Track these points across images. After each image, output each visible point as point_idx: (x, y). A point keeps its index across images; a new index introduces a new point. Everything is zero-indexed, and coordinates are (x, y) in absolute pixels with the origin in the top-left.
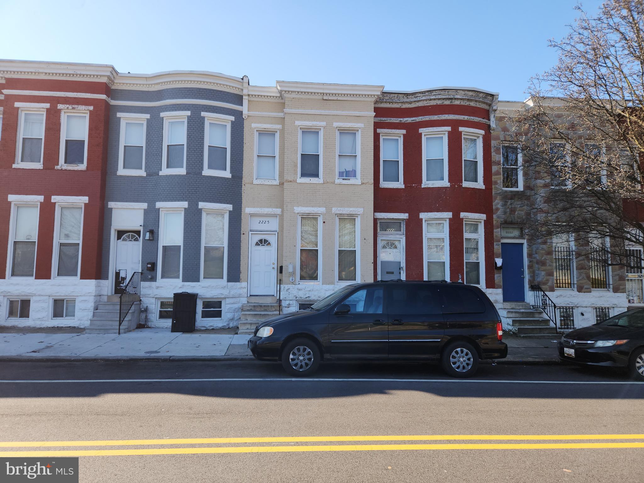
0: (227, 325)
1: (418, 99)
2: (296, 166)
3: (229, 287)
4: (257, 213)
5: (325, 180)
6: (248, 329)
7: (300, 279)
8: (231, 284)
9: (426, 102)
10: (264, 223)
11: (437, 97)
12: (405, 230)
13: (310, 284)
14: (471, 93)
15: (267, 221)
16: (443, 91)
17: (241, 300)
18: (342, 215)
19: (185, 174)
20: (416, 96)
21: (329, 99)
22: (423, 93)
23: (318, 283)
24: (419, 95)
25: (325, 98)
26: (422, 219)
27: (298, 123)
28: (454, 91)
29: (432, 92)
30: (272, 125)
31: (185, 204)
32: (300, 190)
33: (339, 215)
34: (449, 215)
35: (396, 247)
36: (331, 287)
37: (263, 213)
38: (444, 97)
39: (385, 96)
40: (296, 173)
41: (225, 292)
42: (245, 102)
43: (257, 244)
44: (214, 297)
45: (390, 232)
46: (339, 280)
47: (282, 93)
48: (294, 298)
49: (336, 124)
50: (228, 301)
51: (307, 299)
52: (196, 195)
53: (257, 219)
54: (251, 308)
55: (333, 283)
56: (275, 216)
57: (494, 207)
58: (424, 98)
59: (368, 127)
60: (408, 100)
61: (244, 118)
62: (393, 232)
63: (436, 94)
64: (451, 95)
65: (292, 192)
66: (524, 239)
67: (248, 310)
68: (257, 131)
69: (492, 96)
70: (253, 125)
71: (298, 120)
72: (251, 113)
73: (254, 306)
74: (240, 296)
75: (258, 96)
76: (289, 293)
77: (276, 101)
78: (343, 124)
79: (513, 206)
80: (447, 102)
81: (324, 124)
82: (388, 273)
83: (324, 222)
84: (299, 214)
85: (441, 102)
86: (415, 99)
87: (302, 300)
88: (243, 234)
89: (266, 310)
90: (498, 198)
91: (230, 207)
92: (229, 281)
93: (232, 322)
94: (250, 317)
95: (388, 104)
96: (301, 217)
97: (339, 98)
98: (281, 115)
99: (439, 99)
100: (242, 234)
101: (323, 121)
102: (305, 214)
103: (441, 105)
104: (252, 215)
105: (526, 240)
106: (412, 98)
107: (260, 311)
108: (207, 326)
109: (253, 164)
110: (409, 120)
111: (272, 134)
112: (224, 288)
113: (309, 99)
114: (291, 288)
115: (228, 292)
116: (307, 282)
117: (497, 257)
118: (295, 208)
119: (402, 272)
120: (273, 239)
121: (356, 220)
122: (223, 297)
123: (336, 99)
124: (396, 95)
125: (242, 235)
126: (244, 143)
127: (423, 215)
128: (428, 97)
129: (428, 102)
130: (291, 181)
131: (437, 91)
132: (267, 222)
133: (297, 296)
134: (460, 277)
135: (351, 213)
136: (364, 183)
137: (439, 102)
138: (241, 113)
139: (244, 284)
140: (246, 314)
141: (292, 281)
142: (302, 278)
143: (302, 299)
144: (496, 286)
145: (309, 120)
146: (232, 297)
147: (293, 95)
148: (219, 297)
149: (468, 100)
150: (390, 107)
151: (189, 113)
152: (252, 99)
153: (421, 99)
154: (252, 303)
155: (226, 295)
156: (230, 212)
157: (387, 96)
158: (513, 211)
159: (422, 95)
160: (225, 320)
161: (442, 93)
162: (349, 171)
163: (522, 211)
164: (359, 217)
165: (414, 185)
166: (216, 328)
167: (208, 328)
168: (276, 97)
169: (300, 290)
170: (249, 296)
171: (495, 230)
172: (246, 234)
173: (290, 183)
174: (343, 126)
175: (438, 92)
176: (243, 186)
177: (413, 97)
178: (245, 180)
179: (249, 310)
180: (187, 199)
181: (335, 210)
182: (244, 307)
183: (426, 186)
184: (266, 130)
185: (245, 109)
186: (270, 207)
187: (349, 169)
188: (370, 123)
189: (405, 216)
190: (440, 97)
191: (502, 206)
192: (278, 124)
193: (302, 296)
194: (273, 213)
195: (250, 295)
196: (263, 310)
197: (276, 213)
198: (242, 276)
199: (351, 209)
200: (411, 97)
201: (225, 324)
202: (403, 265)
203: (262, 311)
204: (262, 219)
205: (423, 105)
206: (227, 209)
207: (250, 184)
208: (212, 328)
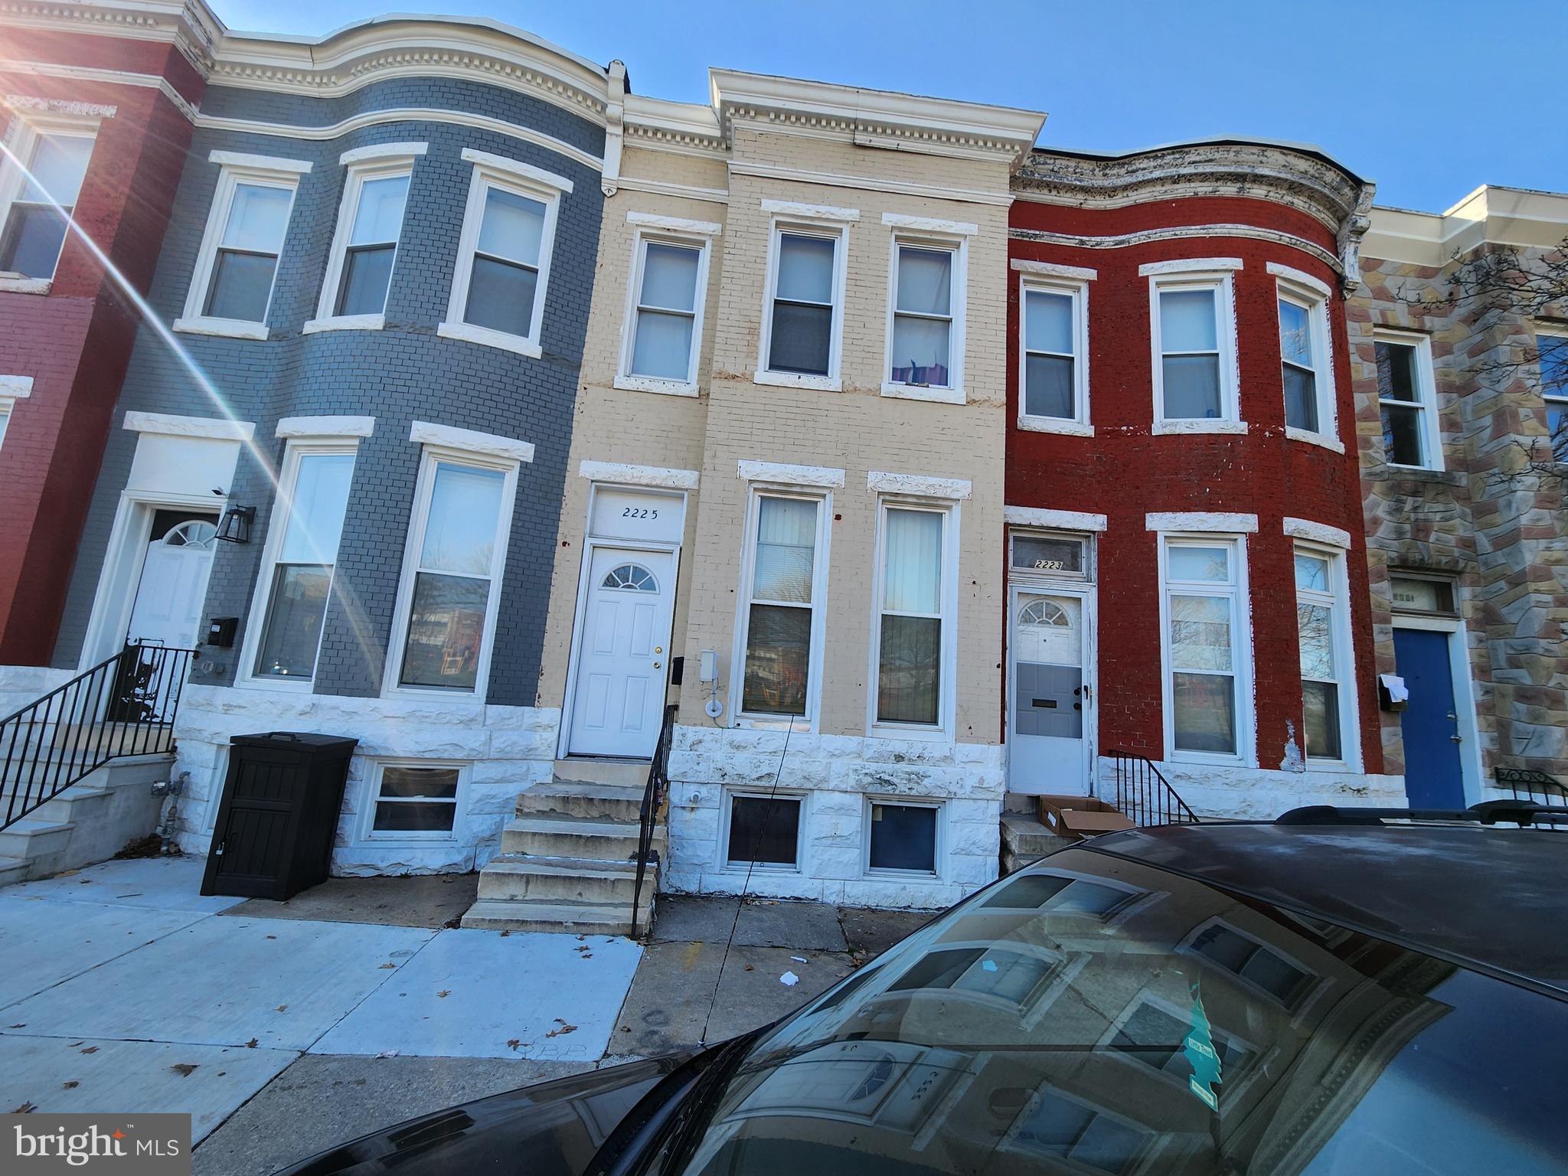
0: (467, 860)
1: (1140, 177)
2: (754, 332)
3: (489, 722)
4: (618, 480)
5: (846, 383)
6: (512, 899)
7: (745, 709)
8: (495, 710)
9: (1164, 189)
10: (639, 515)
11: (1200, 170)
12: (1094, 565)
13: (774, 727)
14: (1303, 164)
15: (650, 512)
16: (1221, 148)
17: (532, 771)
18: (899, 499)
19: (381, 327)
20: (1134, 167)
21: (873, 144)
22: (1156, 157)
23: (806, 726)
24: (1142, 166)
25: (861, 138)
26: (1155, 533)
27: (769, 205)
28: (1255, 150)
29: (1187, 153)
30: (691, 222)
31: (365, 425)
32: (762, 407)
33: (888, 498)
34: (1249, 522)
35: (1062, 621)
36: (851, 742)
37: (635, 481)
38: (1222, 169)
39: (1039, 163)
40: (753, 354)
41: (473, 740)
42: (613, 145)
43: (610, 582)
44: (427, 755)
45: (1047, 571)
46: (879, 719)
47: (728, 115)
48: (717, 778)
49: (889, 219)
50: (480, 770)
51: (763, 783)
52: (407, 396)
53: (620, 503)
54: (551, 805)
55: (857, 730)
56: (674, 494)
57: (1367, 515)
58: (1157, 174)
59: (991, 235)
60: (1107, 183)
61: (606, 192)
62: (1054, 571)
63: (1198, 158)
64: (1246, 162)
65: (734, 411)
66: (1457, 618)
67: (542, 814)
68: (643, 235)
69: (1357, 183)
70: (633, 217)
71: (771, 197)
72: (626, 182)
73: (566, 800)
74: (529, 754)
75: (656, 131)
76: (699, 756)
77: (710, 154)
78: (913, 219)
79: (1421, 516)
80: (1229, 190)
81: (852, 214)
82: (1037, 703)
83: (838, 517)
84: (756, 485)
85: (1210, 189)
86: (1129, 179)
87: (745, 785)
88: (564, 544)
89: (606, 818)
90: (1378, 487)
91: (526, 451)
92: (492, 699)
93: (490, 849)
94: (536, 844)
95: (1046, 191)
96: (762, 497)
97: (905, 145)
98: (720, 194)
99: (1204, 177)
100: (560, 543)
101: (850, 206)
102: (775, 487)
103: (1210, 198)
104: (602, 488)
105: (1463, 624)
106: (1119, 176)
107: (585, 820)
108: (381, 865)
109: (619, 329)
110: (1108, 242)
111: (689, 254)
112: (468, 723)
113: (808, 139)
114: (708, 738)
115: (483, 738)
116: (765, 720)
117: (1386, 672)
118: (740, 463)
119: (1085, 703)
120: (663, 571)
121: (946, 518)
122: (459, 755)
123: (894, 147)
124: (1072, 163)
125: (559, 548)
126: (598, 265)
127: (1155, 522)
128: (1173, 171)
129: (1168, 187)
130: (734, 377)
131: (1201, 150)
132: (650, 515)
133: (728, 769)
134: (1291, 731)
135: (931, 492)
136: (974, 401)
137: (1203, 189)
138: (597, 176)
139: (545, 714)
140: (521, 833)
141: (714, 714)
142: (753, 704)
143: (744, 782)
144: (1387, 767)
145: (805, 200)
146: (498, 756)
147: (762, 124)
148: (446, 755)
149: (1293, 187)
150: (1049, 202)
151: (421, 148)
152: (634, 141)
153: (1149, 176)
154: (569, 782)
155: (472, 750)
156: (524, 465)
157: (1046, 163)
158: (1421, 530)
159: (1152, 164)
160: (461, 843)
161: (1217, 156)
162: (924, 368)
163: (1447, 531)
164: (957, 509)
165: (1125, 428)
166: (418, 872)
167: (386, 873)
168: (711, 140)
169: (738, 748)
170: (561, 756)
171: (1373, 586)
172: (576, 544)
173: (731, 383)
174: (913, 226)
175: (1205, 153)
176: (580, 392)
177: (1123, 171)
178: (590, 371)
179: (543, 812)
180: (373, 406)
181: (878, 480)
182: (527, 803)
183: (1167, 431)
184: (673, 234)
185: (609, 166)
186: (664, 462)
187: (926, 361)
188: (998, 224)
189: (1096, 522)
190: (1208, 169)
191: (1389, 513)
192: (711, 220)
193: (745, 771)
194: (670, 484)
195: (570, 755)
196: (596, 814)
197: (679, 484)
198: (544, 685)
199: (931, 480)
200: (1115, 172)
201: (458, 858)
202: (1090, 678)
203: (593, 819)
204: (633, 503)
205: (1152, 199)
206: (514, 455)
207: (605, 386)
208: (403, 871)
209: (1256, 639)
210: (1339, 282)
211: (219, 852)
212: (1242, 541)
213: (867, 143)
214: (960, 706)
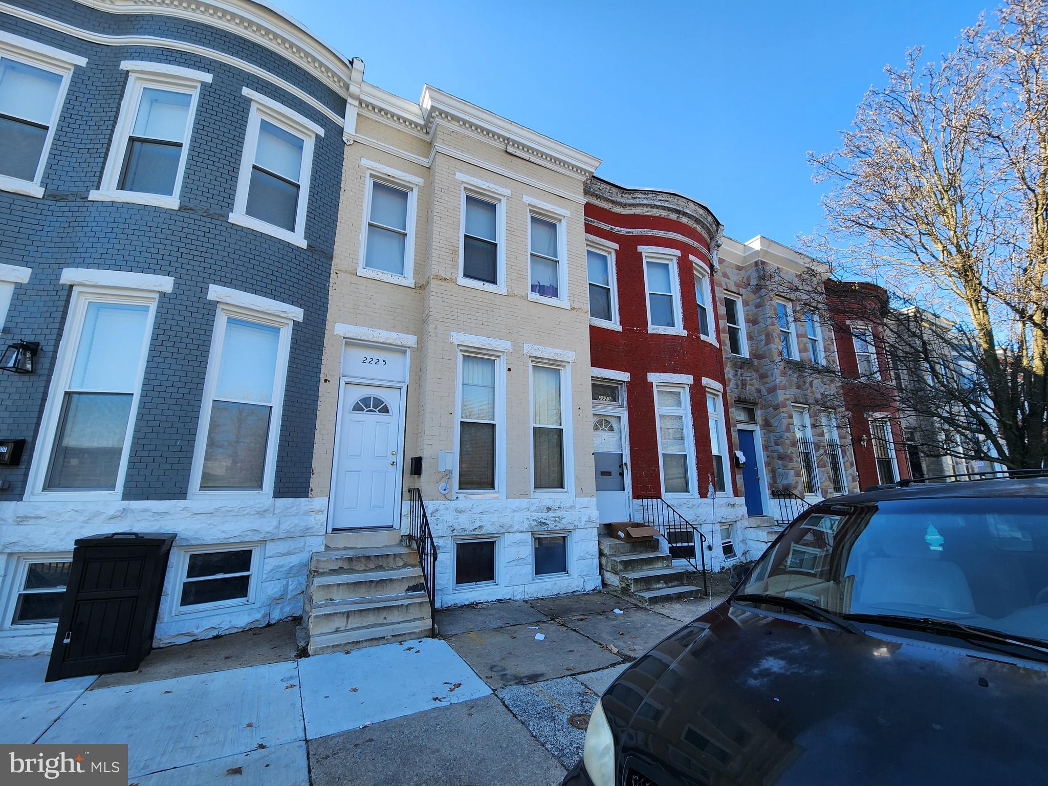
0: (264, 616)
1: (637, 201)
2: (455, 253)
3: (277, 511)
4: (363, 338)
5: (510, 290)
7: (460, 488)
8: (282, 502)
9: (647, 210)
10: (374, 362)
11: (663, 204)
12: (625, 399)
13: (479, 498)
14: (701, 211)
15: (381, 361)
16: (672, 196)
17: (308, 544)
18: (540, 360)
19: (177, 208)
20: (635, 196)
21: (516, 154)
22: (645, 194)
23: (497, 495)
24: (639, 196)
25: (510, 149)
26: (652, 383)
27: (460, 176)
28: (684, 200)
29: (658, 195)
30: (404, 174)
31: (166, 283)
32: (463, 300)
33: (534, 359)
34: (688, 379)
35: (611, 429)
36: (524, 502)
37: (375, 339)
38: (672, 206)
39: (593, 184)
40: (455, 267)
41: (267, 526)
42: (352, 110)
43: (357, 408)
44: (231, 541)
45: (604, 402)
46: (535, 488)
47: (433, 114)
48: (449, 533)
49: (527, 199)
50: (271, 548)
51: (477, 532)
52: (203, 264)
53: (359, 354)
54: (340, 564)
55: (524, 495)
56: (401, 350)
57: (726, 377)
58: (645, 202)
59: (577, 218)
60: (623, 201)
61: (346, 142)
62: (607, 402)
63: (662, 199)
64: (681, 205)
65: (446, 300)
66: (756, 424)
67: (333, 572)
68: (372, 176)
69: (718, 224)
70: (365, 162)
71: (461, 172)
72: (361, 138)
73: (350, 560)
74: (306, 532)
75: (381, 110)
76: (437, 520)
77: (415, 133)
78: (539, 202)
79: (743, 378)
80: (673, 216)
81: (507, 192)
82: (603, 473)
83: (509, 370)
84: (461, 348)
85: (666, 214)
86: (632, 201)
87: (466, 535)
88: (326, 381)
89: (380, 568)
90: (729, 364)
91: (297, 313)
92: (279, 493)
93: (280, 606)
95: (595, 198)
96: (463, 355)
97: (533, 159)
98: (425, 161)
99: (664, 208)
100: (322, 380)
101: (506, 187)
102: (473, 350)
103: (666, 218)
104: (351, 342)
105: (759, 426)
106: (628, 198)
107: (365, 571)
108: (196, 631)
109: (358, 236)
110: (623, 231)
111: (402, 194)
112: (262, 513)
113: (481, 142)
114: (442, 507)
115: (275, 523)
116: (473, 494)
117: (736, 450)
118: (452, 333)
119: (625, 472)
120: (394, 400)
121: (562, 373)
122: (256, 538)
123: (528, 159)
124: (608, 187)
125: (322, 384)
126: (342, 190)
127: (652, 377)
128: (651, 202)
129: (649, 209)
130: (445, 279)
131: (664, 195)
132: (381, 362)
133: (456, 526)
134: (710, 479)
135: (556, 358)
136: (574, 308)
137: (664, 214)
138: (341, 130)
139: (317, 502)
140: (329, 586)
141: (445, 492)
142: (463, 485)
143: (466, 533)
144: (739, 494)
145: (481, 178)
146: (285, 536)
147: (454, 126)
148: (247, 539)
149: (697, 221)
150: (596, 204)
151: (208, 78)
152: (366, 113)
153: (641, 202)
154: (338, 549)
155: (268, 533)
156: (296, 324)
157: (596, 184)
158: (744, 384)
159: (643, 196)
160: (258, 604)
161: (670, 199)
162: (544, 286)
163: (752, 385)
164: (568, 367)
165: (635, 328)
166: (227, 632)
167: (200, 638)
168: (417, 125)
169: (460, 512)
170: (330, 531)
171: (730, 410)
172: (334, 381)
173: (444, 283)
174: (539, 206)
175: (665, 197)
176: (333, 275)
177: (630, 197)
178: (339, 262)
179: (334, 570)
180: (170, 269)
181: (529, 349)
182: (321, 565)
183: (655, 332)
184: (392, 179)
185: (349, 124)
186: (394, 328)
187: (546, 282)
188: (579, 213)
189: (625, 376)
190: (666, 205)
191: (733, 376)
192: (416, 175)
193: (466, 526)
194: (399, 343)
195: (334, 530)
196: (372, 566)
197: (405, 344)
198: (314, 482)
199: (557, 351)
200: (627, 196)
201: (258, 616)
202: (627, 459)
203: (371, 570)
204: (370, 354)
205: (641, 214)
206: (290, 316)
207: (350, 273)
208: (215, 633)
209: (695, 436)
210: (712, 267)
211: (67, 641)
212: (687, 387)
213: (513, 153)
214: (576, 477)
